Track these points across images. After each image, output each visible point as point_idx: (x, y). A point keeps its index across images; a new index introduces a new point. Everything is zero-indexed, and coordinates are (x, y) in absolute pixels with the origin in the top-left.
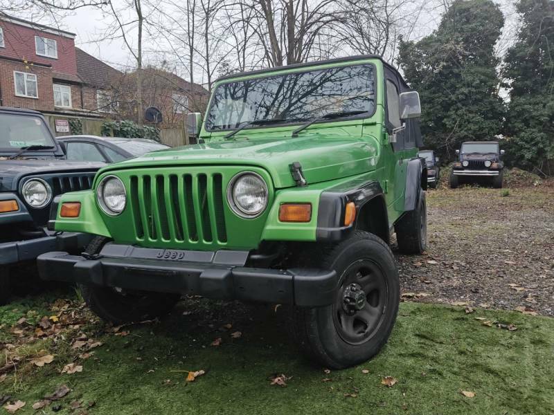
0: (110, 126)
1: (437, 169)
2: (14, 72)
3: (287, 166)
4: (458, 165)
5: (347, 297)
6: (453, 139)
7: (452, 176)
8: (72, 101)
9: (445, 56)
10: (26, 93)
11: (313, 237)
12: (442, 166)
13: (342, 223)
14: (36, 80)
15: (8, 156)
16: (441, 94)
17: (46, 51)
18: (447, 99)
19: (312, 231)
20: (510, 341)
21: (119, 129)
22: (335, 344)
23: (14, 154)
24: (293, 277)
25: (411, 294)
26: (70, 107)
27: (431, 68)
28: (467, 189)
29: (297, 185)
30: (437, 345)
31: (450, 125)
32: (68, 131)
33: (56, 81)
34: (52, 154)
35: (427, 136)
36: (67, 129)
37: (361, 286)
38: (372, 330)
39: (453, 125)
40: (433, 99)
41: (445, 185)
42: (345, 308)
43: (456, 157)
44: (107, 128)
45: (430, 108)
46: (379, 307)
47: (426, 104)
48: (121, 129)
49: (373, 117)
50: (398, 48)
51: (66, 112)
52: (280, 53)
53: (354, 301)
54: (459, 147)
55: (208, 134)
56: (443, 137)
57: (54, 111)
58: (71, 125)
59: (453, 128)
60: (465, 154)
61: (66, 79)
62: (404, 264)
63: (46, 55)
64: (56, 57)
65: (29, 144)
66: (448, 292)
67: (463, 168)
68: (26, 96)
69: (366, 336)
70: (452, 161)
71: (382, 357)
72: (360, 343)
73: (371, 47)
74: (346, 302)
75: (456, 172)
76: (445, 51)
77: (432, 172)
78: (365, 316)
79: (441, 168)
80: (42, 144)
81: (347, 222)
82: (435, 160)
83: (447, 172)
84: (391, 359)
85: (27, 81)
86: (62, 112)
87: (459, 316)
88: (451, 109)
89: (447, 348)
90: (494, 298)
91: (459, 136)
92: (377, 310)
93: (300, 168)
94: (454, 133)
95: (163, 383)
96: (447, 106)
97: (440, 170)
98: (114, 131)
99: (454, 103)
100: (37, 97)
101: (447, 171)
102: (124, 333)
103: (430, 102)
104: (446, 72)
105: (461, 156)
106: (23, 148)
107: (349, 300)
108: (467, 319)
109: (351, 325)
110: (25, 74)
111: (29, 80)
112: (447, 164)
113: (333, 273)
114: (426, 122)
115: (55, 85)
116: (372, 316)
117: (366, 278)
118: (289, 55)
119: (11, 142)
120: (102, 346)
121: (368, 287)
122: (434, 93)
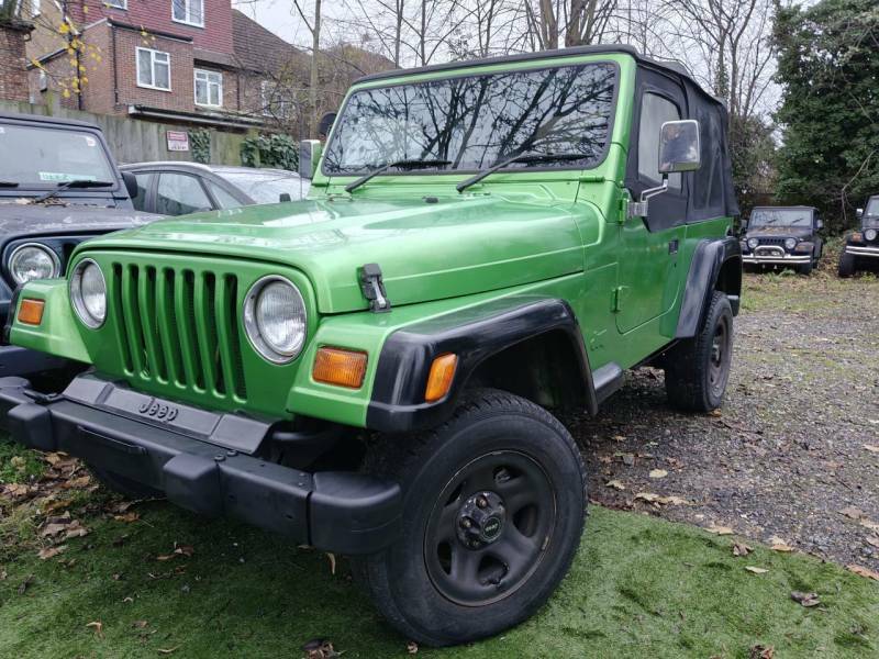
0: (254, 143)
1: (819, 241)
2: (138, 48)
3: (354, 271)
4: (857, 236)
5: (467, 518)
6: (854, 189)
7: (843, 255)
8: (224, 97)
9: (860, 35)
10: (153, 82)
11: (361, 420)
12: (831, 235)
13: (420, 398)
14: (168, 62)
15: (33, 197)
16: (842, 105)
17: (188, 16)
18: (853, 114)
19: (361, 406)
20: (795, 629)
21: (269, 148)
22: (424, 604)
23: (46, 193)
24: (310, 494)
25: (649, 497)
26: (219, 106)
27: (830, 56)
28: (868, 282)
29: (370, 308)
30: (648, 616)
31: (854, 163)
32: (187, 149)
33: (199, 63)
34: (110, 195)
35: (808, 180)
36: (185, 146)
37: (501, 497)
38: (515, 580)
39: (859, 163)
40: (827, 114)
41: (829, 272)
42: (462, 536)
43: (855, 222)
44: (250, 146)
45: (820, 130)
46: (536, 538)
47: (813, 123)
48: (272, 149)
49: (600, 168)
50: (771, 18)
51: (212, 114)
52: (556, 23)
53: (478, 527)
54: (863, 203)
55: (325, 180)
56: (839, 183)
57: (193, 111)
58: (192, 139)
59: (858, 168)
60: (873, 217)
61: (216, 61)
62: (668, 431)
63: (187, 22)
64: (202, 25)
65: (71, 178)
66: (721, 502)
67: (865, 243)
68: (153, 86)
69: (501, 589)
70: (849, 228)
71: (530, 629)
72: (486, 602)
73: (722, 16)
74: (464, 527)
75: (852, 250)
76: (862, 26)
77: (808, 247)
78: (506, 551)
79: (828, 238)
80: (93, 179)
81: (431, 392)
82: (815, 224)
83: (835, 249)
84: (545, 637)
85: (156, 64)
86: (205, 114)
87: (717, 560)
88: (859, 134)
89: (663, 627)
90: (805, 527)
91: (868, 185)
92: (529, 543)
93: (378, 277)
94: (860, 177)
95: (134, 627)
96: (850, 129)
97: (825, 242)
98: (262, 152)
99: (864, 122)
100: (170, 90)
101: (839, 243)
102: (131, 517)
103: (820, 120)
104: (855, 66)
105: (864, 220)
106: (61, 185)
107: (469, 524)
108: (728, 568)
109: (471, 567)
110: (153, 52)
111: (160, 61)
112: (841, 232)
113: (394, 490)
114: (809, 155)
115: (197, 71)
116: (520, 552)
117: (515, 482)
118: (572, 26)
119: (41, 174)
120: (85, 536)
121: (518, 500)
122: (832, 102)
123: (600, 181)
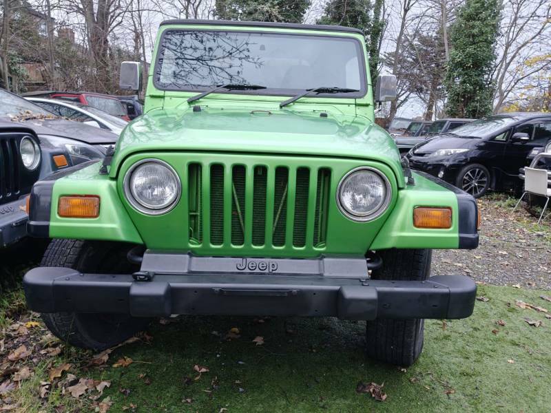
123: (367, 105)
